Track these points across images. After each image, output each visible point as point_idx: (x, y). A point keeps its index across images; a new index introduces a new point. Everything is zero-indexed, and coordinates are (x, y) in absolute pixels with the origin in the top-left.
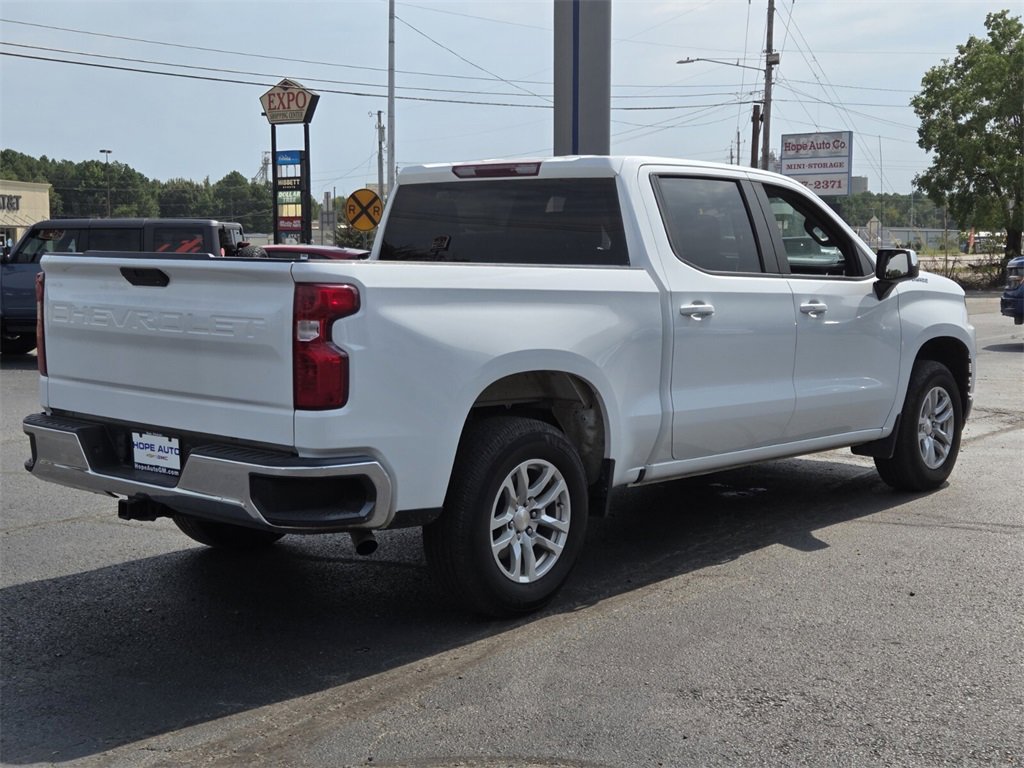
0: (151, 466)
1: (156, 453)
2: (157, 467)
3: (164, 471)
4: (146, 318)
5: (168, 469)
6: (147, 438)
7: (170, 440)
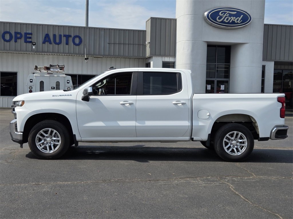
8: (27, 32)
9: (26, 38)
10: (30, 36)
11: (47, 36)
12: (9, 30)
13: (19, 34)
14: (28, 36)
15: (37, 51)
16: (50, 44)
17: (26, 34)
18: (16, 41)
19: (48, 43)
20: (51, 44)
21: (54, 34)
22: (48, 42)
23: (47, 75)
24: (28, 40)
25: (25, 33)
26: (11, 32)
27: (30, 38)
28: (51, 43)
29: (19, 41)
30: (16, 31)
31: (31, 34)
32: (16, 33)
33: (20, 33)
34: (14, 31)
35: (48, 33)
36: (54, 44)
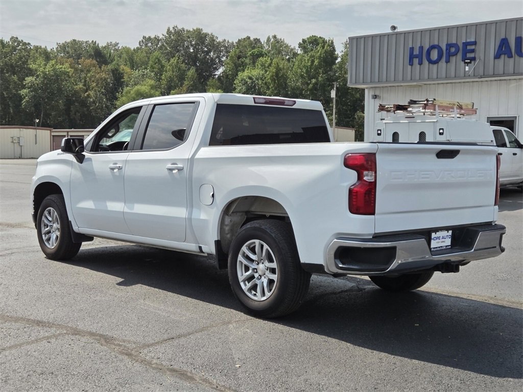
0: (439, 247)
1: (441, 240)
2: (442, 247)
3: (445, 247)
4: (450, 174)
5: (446, 246)
6: (440, 234)
7: (448, 232)
8: (468, 41)
9: (465, 52)
10: (473, 47)
11: (504, 42)
12: (438, 43)
13: (453, 47)
14: (469, 47)
15: (484, 75)
16: (508, 59)
17: (466, 44)
18: (448, 61)
19: (506, 56)
20: (512, 57)
21: (517, 36)
22: (505, 54)
23: (405, 120)
24: (469, 55)
25: (463, 43)
26: (440, 45)
27: (473, 51)
28: (510, 56)
29: (453, 59)
30: (449, 43)
31: (475, 43)
32: (449, 46)
33: (455, 45)
34: (446, 43)
35: (507, 37)
36: (517, 57)
